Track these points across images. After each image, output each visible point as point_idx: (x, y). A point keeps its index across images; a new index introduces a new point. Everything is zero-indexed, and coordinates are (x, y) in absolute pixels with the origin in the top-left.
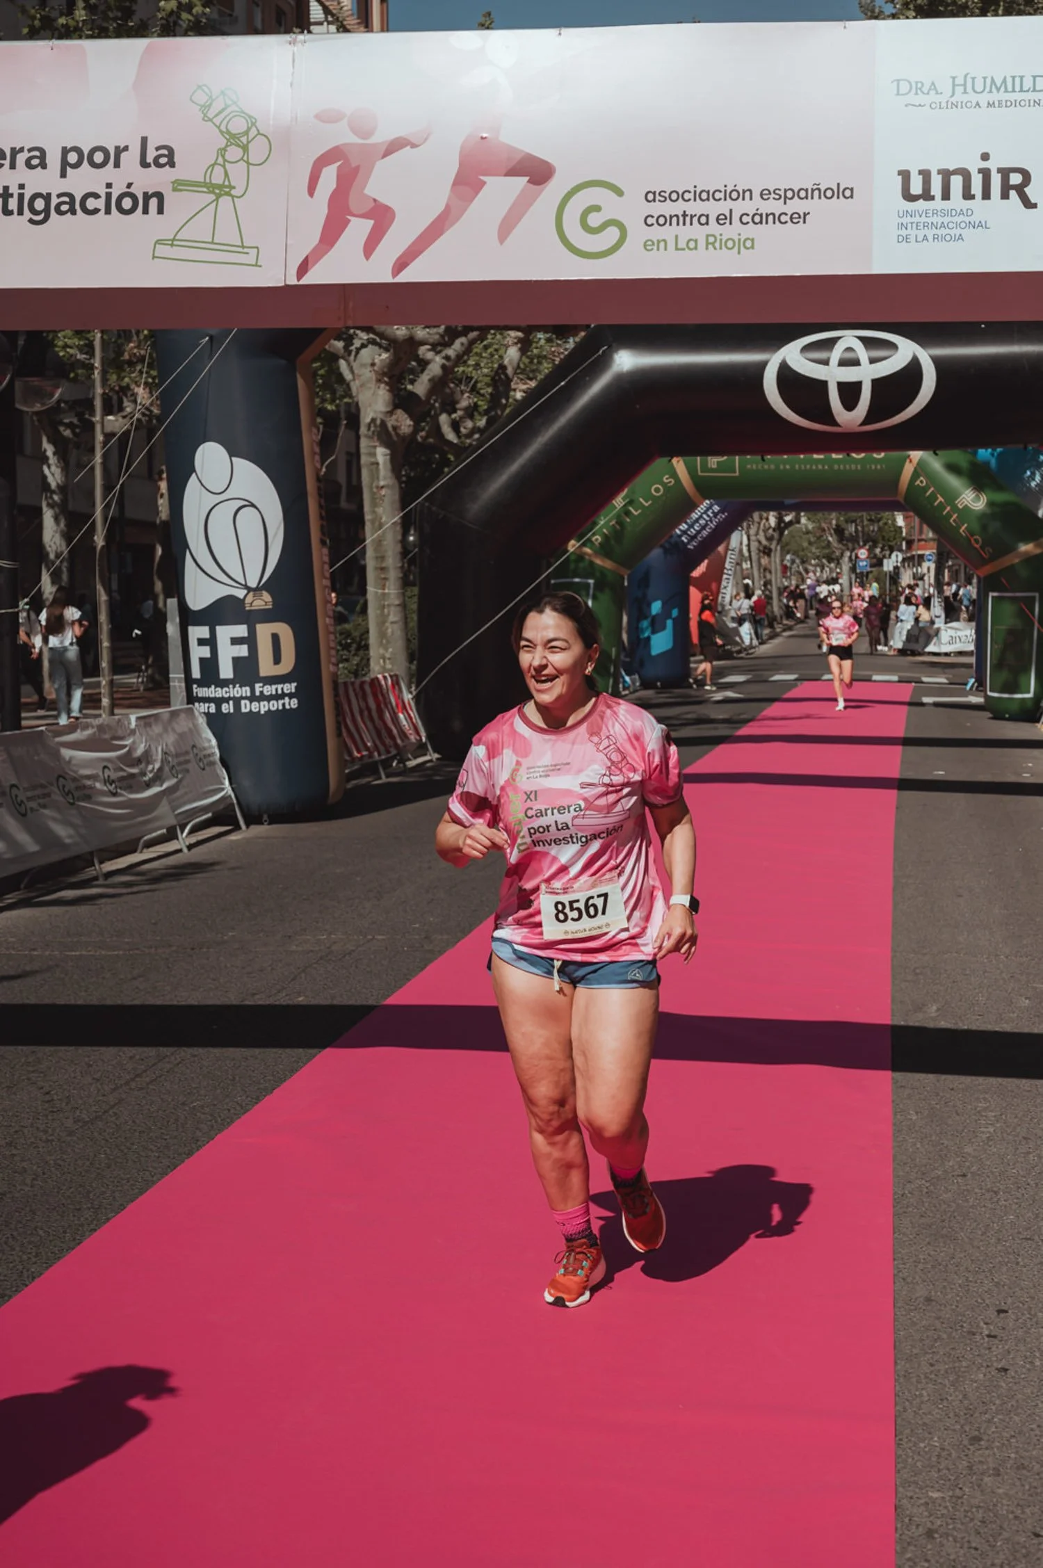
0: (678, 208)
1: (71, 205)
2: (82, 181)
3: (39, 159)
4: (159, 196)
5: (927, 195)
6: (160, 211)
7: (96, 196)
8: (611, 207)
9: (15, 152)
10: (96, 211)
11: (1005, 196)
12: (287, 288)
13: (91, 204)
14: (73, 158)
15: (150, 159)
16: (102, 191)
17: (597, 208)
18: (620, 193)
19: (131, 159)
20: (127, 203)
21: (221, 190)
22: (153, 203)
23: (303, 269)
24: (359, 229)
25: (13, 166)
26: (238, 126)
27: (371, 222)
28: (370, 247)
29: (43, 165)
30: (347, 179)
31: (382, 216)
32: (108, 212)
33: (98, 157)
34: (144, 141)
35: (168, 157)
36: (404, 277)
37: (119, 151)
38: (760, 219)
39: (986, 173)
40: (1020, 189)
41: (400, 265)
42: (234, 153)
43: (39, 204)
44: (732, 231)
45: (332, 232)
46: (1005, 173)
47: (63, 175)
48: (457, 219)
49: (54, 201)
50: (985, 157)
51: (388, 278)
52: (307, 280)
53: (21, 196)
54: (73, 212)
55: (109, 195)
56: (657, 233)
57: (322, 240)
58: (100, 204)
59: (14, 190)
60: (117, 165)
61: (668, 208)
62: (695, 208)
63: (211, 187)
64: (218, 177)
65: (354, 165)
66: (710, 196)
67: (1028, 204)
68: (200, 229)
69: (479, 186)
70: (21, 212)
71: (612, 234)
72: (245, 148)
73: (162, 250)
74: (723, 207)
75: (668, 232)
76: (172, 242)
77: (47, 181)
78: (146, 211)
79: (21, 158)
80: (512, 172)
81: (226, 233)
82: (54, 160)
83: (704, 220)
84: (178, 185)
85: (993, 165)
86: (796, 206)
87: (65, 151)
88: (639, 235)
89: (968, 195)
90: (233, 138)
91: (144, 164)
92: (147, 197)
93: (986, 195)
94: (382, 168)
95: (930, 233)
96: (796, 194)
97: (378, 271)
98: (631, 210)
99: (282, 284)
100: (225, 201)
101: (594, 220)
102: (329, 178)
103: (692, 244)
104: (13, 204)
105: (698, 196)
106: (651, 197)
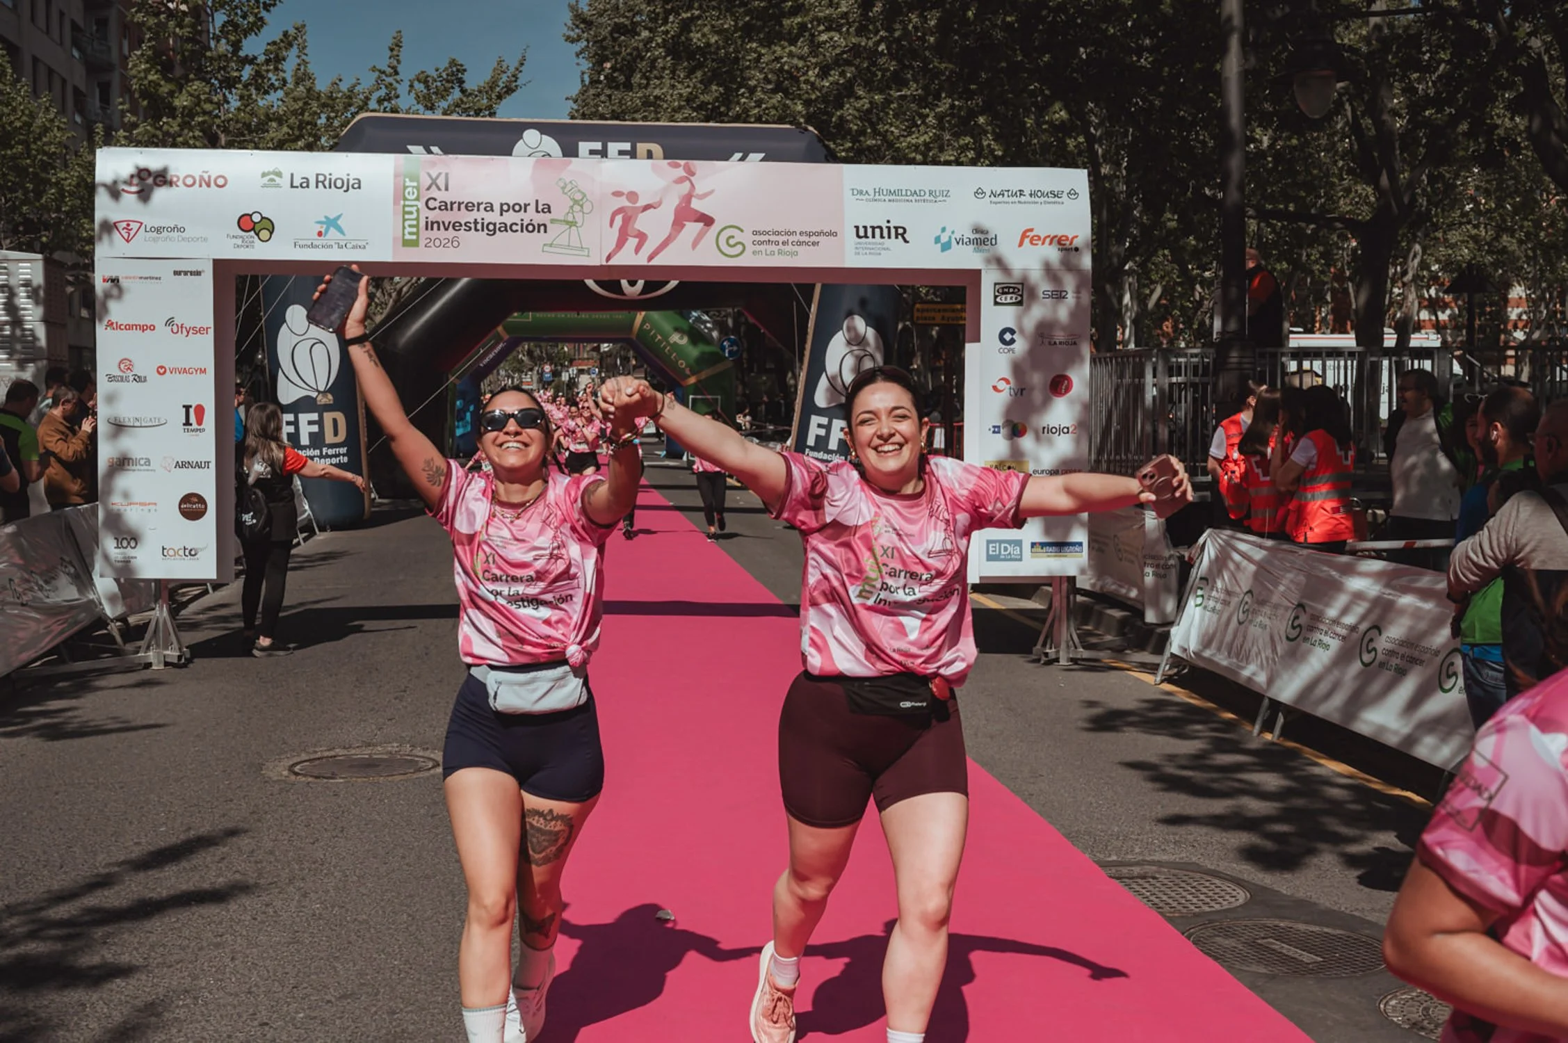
0: (766, 238)
1: (505, 228)
2: (510, 218)
3: (490, 208)
4: (545, 226)
5: (866, 236)
6: (545, 232)
7: (517, 224)
8: (739, 237)
9: (479, 204)
10: (517, 231)
11: (897, 237)
12: (602, 266)
13: (514, 228)
14: (505, 207)
15: (540, 209)
16: (519, 223)
17: (733, 237)
18: (742, 231)
19: (531, 209)
20: (530, 228)
21: (572, 224)
22: (542, 228)
23: (608, 258)
24: (632, 242)
25: (478, 210)
26: (578, 196)
27: (636, 240)
28: (637, 250)
29: (492, 210)
30: (627, 221)
31: (642, 237)
32: (522, 231)
33: (517, 208)
34: (537, 201)
35: (548, 209)
36: (654, 262)
37: (526, 206)
38: (800, 243)
39: (889, 228)
40: (902, 235)
41: (651, 258)
42: (577, 208)
43: (491, 227)
44: (789, 248)
45: (621, 243)
46: (896, 228)
47: (501, 215)
48: (675, 239)
49: (498, 226)
50: (888, 222)
51: (645, 263)
52: (610, 263)
53: (483, 224)
54: (506, 230)
55: (522, 225)
56: (758, 248)
57: (617, 246)
58: (519, 228)
59: (479, 220)
60: (525, 211)
61: (763, 238)
62: (773, 238)
63: (567, 222)
64: (570, 218)
65: (629, 214)
66: (779, 233)
67: (906, 241)
68: (563, 240)
69: (683, 226)
70: (483, 230)
71: (739, 248)
72: (582, 206)
73: (546, 248)
74: (785, 238)
75: (762, 248)
76: (551, 245)
77: (494, 217)
78: (539, 231)
79: (482, 207)
80: (697, 221)
81: (575, 242)
82: (497, 208)
83: (777, 243)
84: (553, 221)
85: (891, 225)
86: (814, 239)
87: (502, 205)
88: (750, 248)
89: (882, 237)
90: (576, 202)
91: (537, 211)
92: (539, 226)
93: (889, 237)
94: (642, 216)
95: (868, 251)
96: (814, 234)
97: (641, 260)
98: (747, 238)
99: (598, 264)
100: (573, 228)
101: (732, 242)
102: (619, 220)
103: (773, 253)
104: (479, 227)
105: (774, 233)
106: (755, 233)
